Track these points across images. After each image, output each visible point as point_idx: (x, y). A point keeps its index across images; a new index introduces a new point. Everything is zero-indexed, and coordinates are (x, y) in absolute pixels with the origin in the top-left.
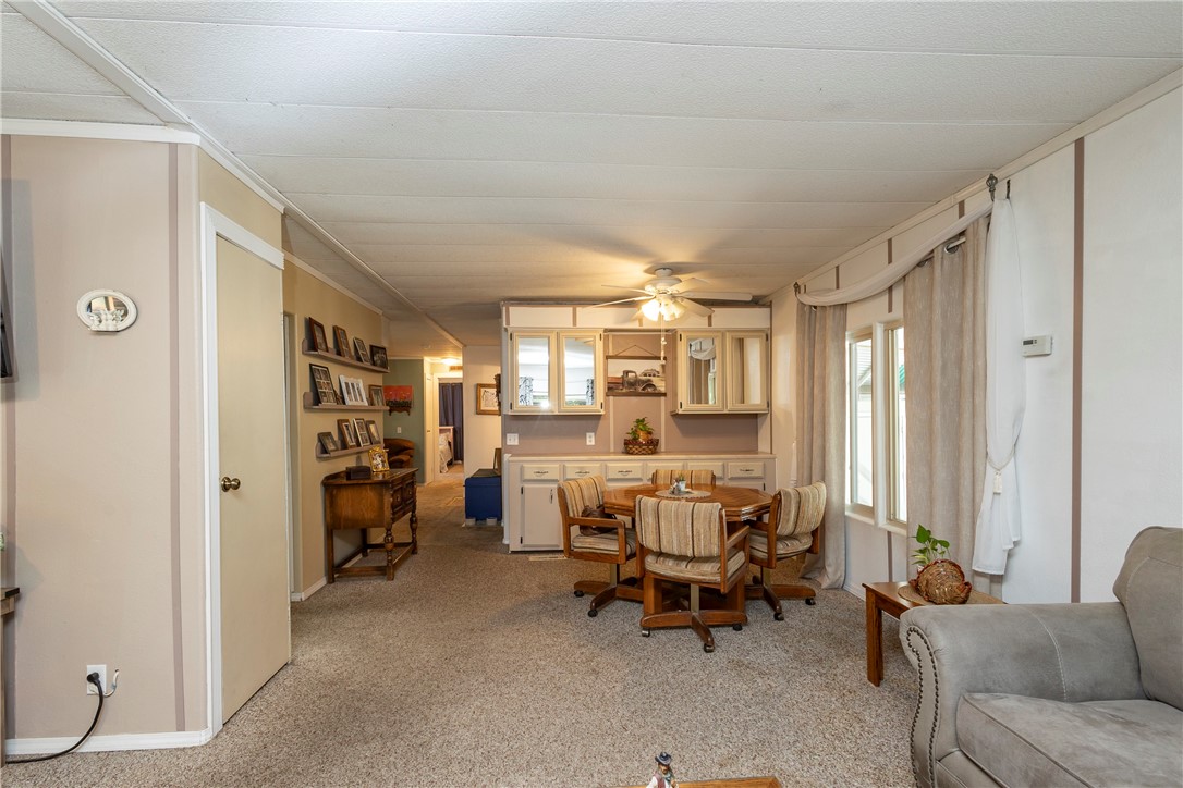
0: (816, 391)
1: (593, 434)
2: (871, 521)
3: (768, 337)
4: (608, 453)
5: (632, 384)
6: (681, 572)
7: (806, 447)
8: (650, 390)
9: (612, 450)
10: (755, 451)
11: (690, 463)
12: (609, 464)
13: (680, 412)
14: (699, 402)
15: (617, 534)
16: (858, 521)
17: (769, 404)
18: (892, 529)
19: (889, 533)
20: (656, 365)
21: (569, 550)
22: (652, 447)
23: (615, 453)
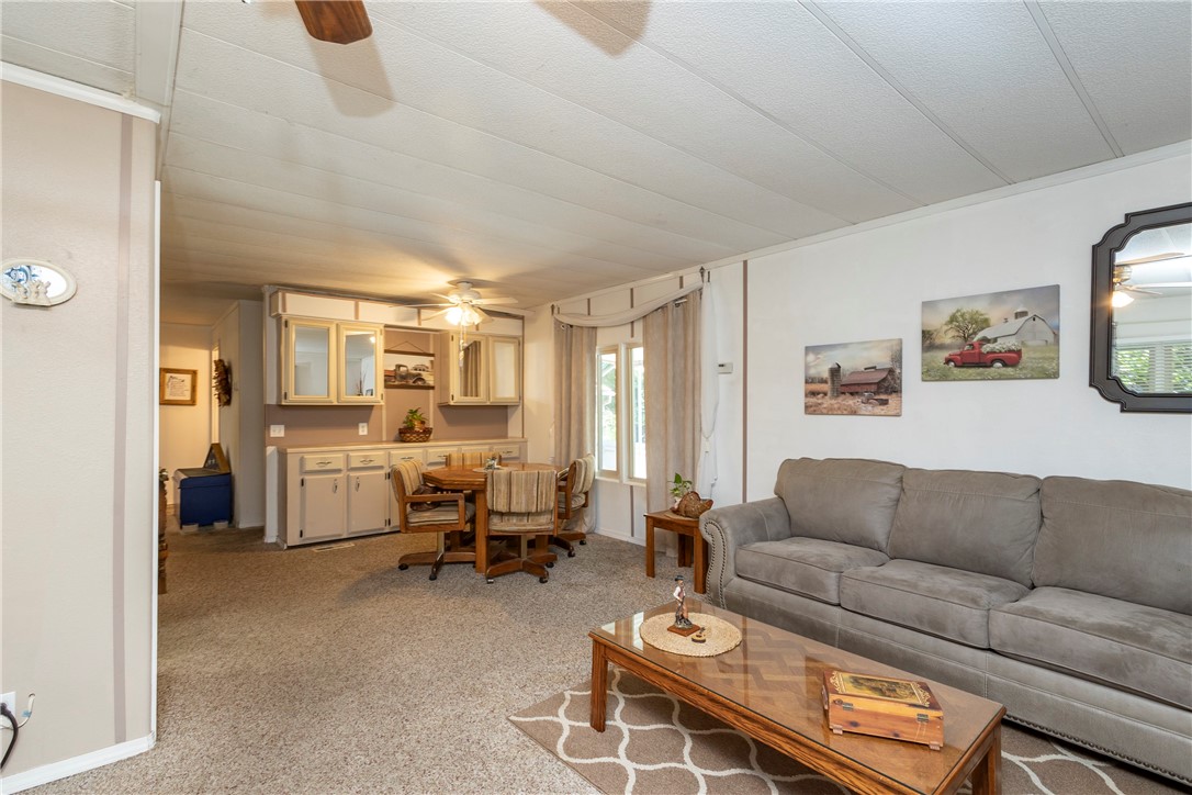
0: (573, 389)
1: (365, 424)
2: (617, 481)
3: (520, 343)
4: (381, 442)
5: (404, 377)
6: (524, 525)
7: (564, 431)
8: (420, 383)
9: (384, 439)
10: (506, 436)
11: (464, 448)
12: (393, 452)
13: (452, 403)
14: (466, 395)
15: (457, 505)
16: (606, 482)
17: (521, 397)
18: (632, 483)
19: (632, 487)
20: (426, 361)
21: (406, 526)
22: (426, 434)
23: (387, 442)
